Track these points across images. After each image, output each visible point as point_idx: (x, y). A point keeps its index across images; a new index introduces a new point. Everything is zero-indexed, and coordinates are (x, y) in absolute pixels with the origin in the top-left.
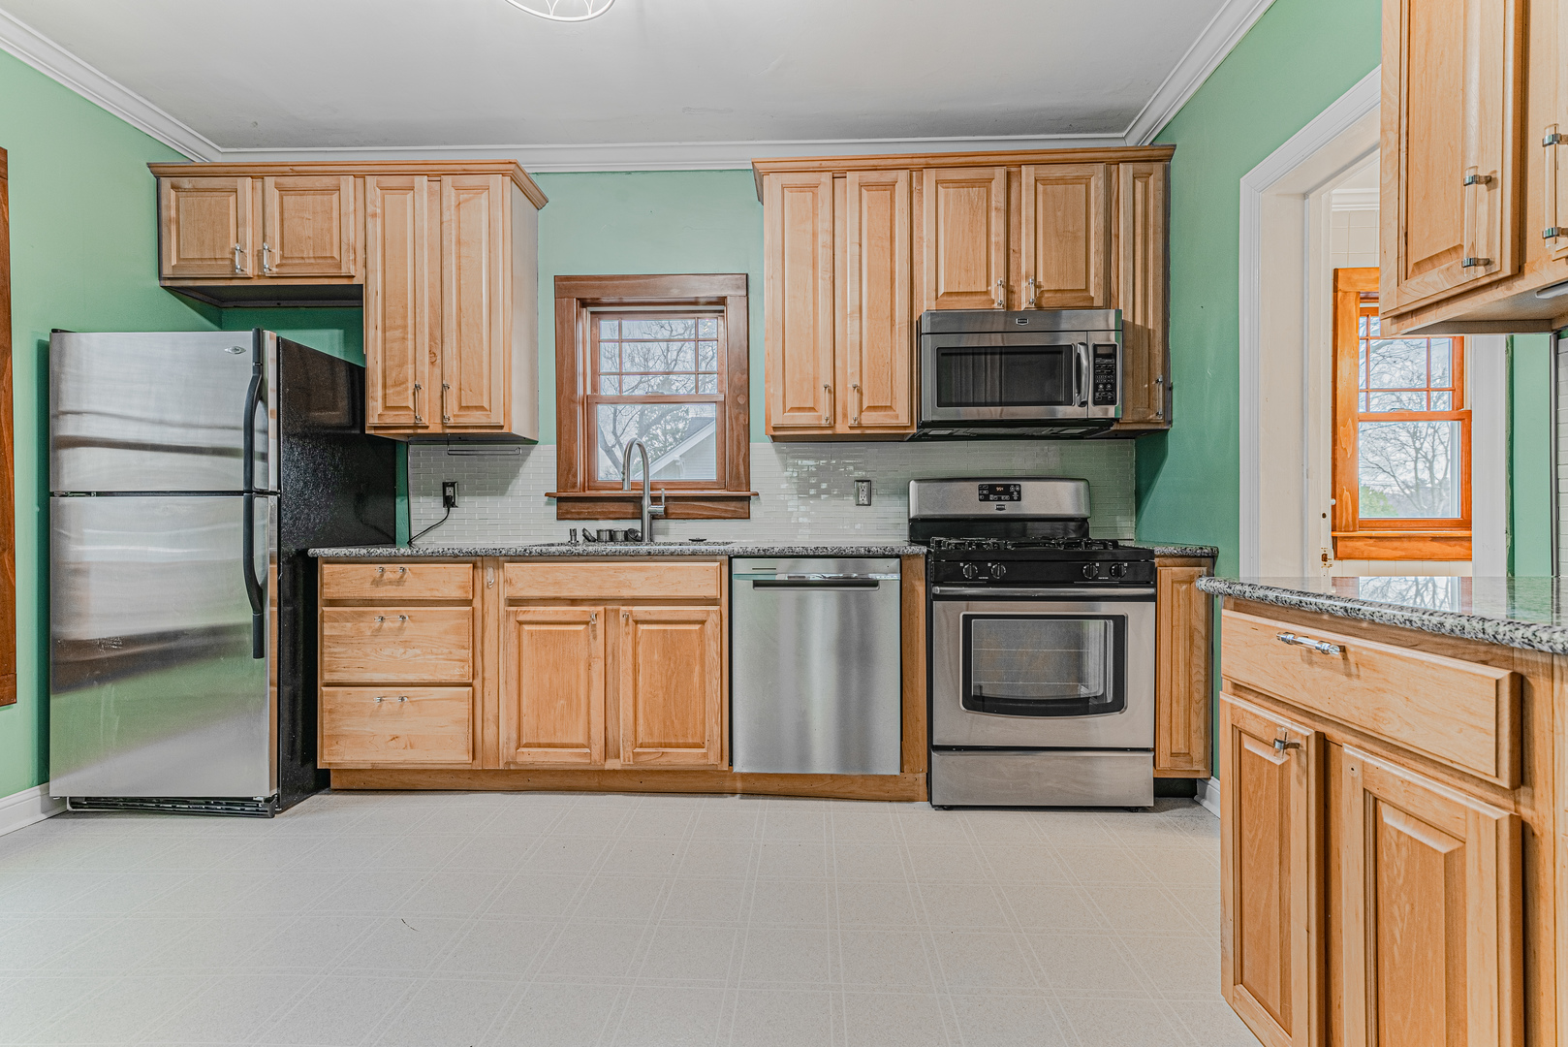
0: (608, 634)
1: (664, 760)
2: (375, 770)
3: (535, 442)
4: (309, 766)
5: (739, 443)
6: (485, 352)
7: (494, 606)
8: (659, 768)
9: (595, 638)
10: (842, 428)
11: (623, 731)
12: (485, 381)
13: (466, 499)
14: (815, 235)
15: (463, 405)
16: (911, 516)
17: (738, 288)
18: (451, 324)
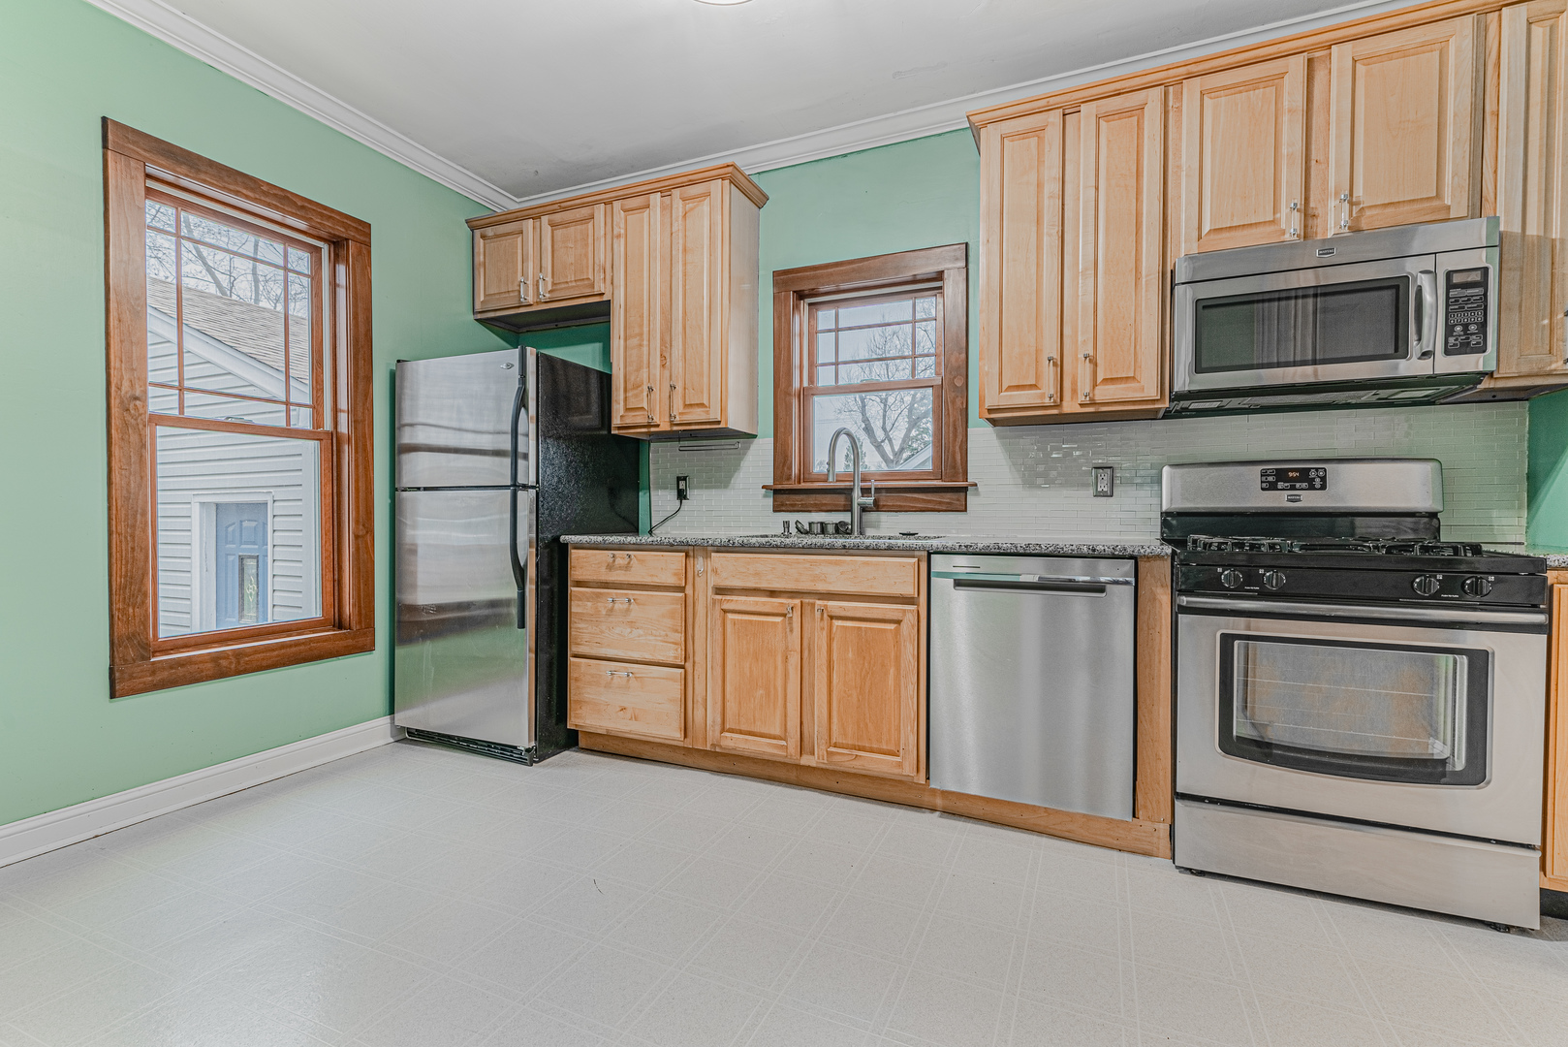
0: (805, 629)
1: (857, 764)
2: (608, 736)
3: (755, 436)
4: (562, 726)
5: (955, 429)
6: (706, 352)
7: (703, 595)
8: (853, 771)
9: (791, 631)
10: (1070, 406)
11: (817, 729)
12: (705, 380)
13: (696, 492)
14: (1040, 186)
15: (687, 403)
16: (1164, 509)
17: (957, 259)
18: (677, 328)
